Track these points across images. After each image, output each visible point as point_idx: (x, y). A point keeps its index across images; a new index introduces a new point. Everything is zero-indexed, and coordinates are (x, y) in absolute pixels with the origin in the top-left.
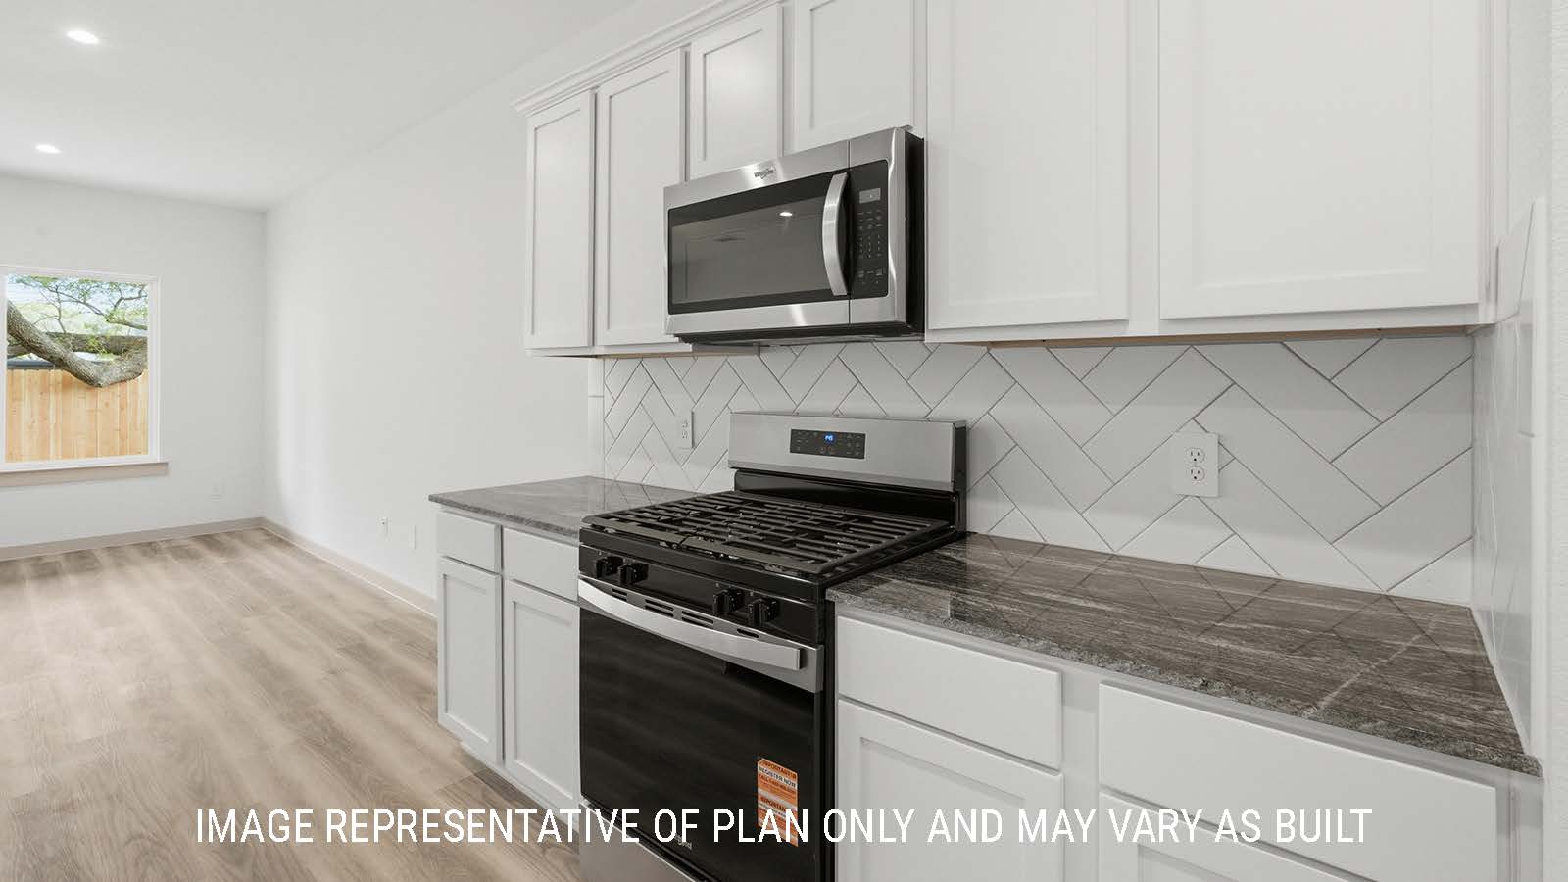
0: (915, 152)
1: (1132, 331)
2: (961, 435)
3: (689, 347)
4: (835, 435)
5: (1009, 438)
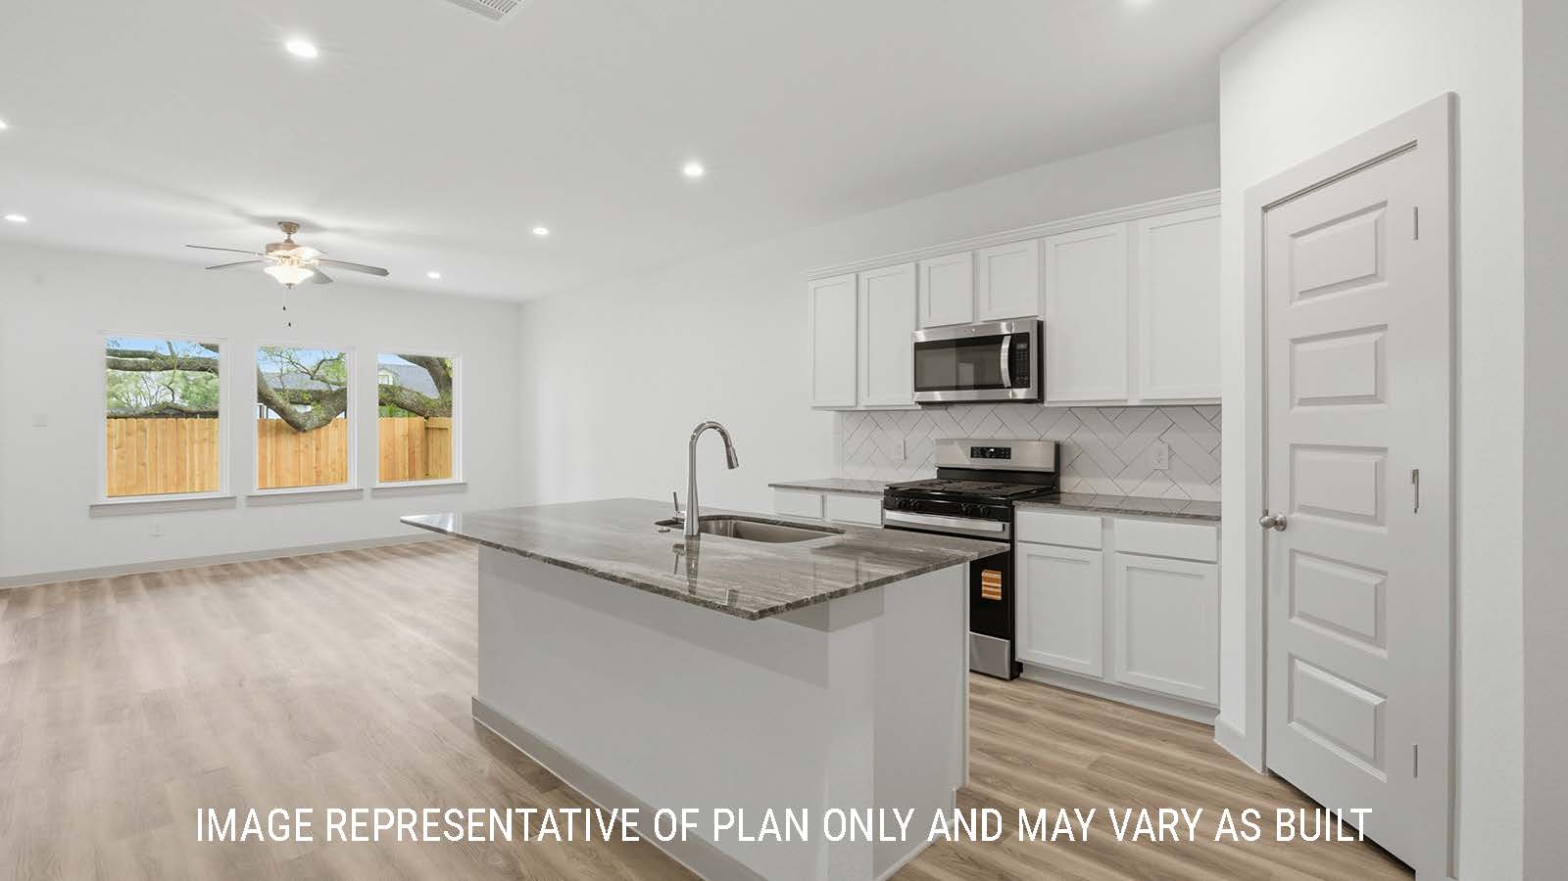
0: (1040, 326)
1: (1129, 404)
2: (1058, 447)
3: (920, 407)
4: (995, 449)
5: (1080, 448)
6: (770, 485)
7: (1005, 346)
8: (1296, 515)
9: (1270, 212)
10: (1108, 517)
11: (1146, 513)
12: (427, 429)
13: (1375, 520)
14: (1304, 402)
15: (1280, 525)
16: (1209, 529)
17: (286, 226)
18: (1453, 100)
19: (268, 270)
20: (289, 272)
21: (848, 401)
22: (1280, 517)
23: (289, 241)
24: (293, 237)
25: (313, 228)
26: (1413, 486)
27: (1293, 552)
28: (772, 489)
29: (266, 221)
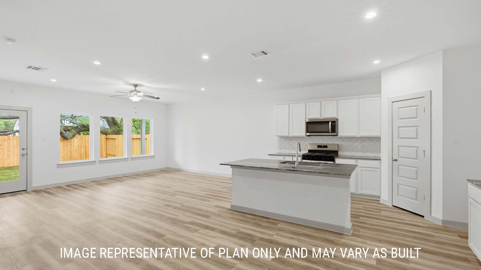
2: (338, 145)
3: (307, 136)
4: (324, 146)
5: (342, 145)
6: (268, 155)
7: (330, 123)
8: (399, 159)
9: (393, 103)
10: (357, 160)
11: (365, 159)
12: (107, 138)
13: (416, 159)
14: (401, 138)
15: (396, 160)
16: (378, 162)
17: (135, 86)
18: (431, 91)
19: (130, 98)
20: (135, 99)
21: (287, 134)
22: (396, 159)
23: (135, 90)
24: (136, 88)
25: (141, 85)
26: (424, 153)
27: (399, 165)
28: (269, 155)
29: (130, 84)
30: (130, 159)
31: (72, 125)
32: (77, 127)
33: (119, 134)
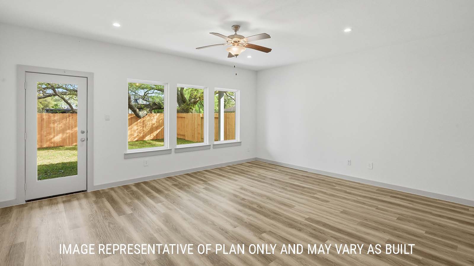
17: (235, 27)
30: (212, 146)
31: (145, 102)
32: (149, 104)
33: (188, 112)
